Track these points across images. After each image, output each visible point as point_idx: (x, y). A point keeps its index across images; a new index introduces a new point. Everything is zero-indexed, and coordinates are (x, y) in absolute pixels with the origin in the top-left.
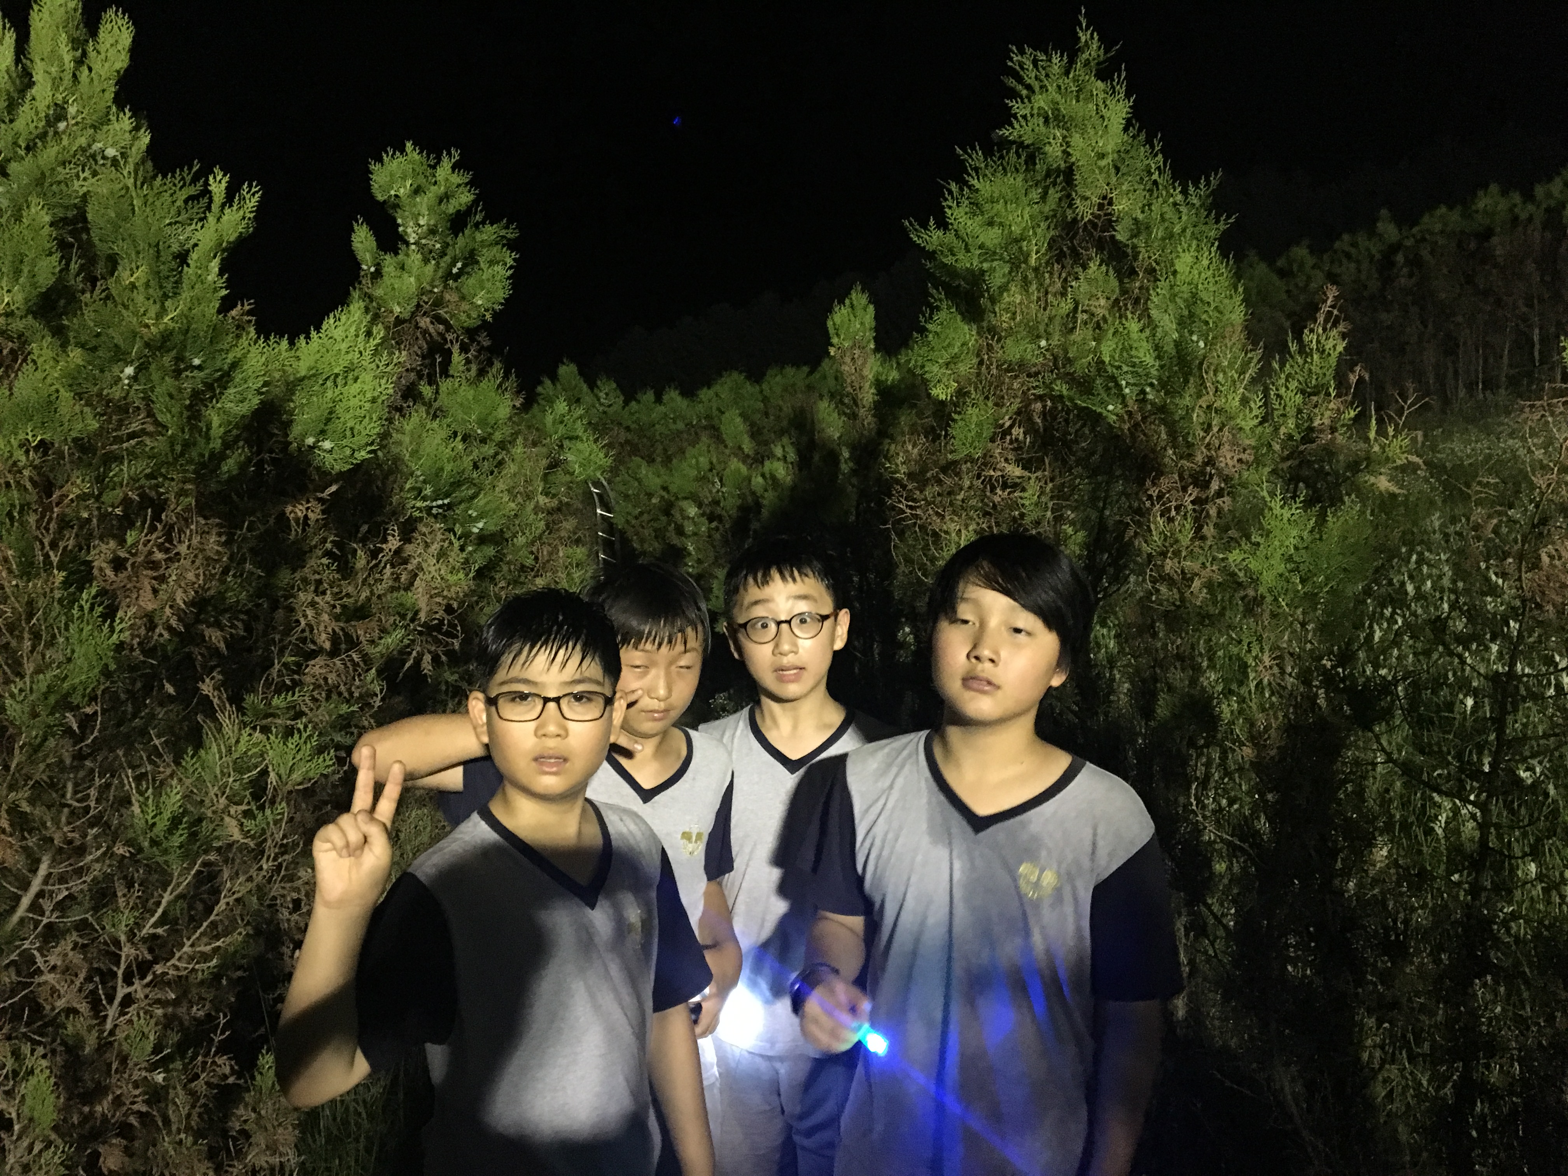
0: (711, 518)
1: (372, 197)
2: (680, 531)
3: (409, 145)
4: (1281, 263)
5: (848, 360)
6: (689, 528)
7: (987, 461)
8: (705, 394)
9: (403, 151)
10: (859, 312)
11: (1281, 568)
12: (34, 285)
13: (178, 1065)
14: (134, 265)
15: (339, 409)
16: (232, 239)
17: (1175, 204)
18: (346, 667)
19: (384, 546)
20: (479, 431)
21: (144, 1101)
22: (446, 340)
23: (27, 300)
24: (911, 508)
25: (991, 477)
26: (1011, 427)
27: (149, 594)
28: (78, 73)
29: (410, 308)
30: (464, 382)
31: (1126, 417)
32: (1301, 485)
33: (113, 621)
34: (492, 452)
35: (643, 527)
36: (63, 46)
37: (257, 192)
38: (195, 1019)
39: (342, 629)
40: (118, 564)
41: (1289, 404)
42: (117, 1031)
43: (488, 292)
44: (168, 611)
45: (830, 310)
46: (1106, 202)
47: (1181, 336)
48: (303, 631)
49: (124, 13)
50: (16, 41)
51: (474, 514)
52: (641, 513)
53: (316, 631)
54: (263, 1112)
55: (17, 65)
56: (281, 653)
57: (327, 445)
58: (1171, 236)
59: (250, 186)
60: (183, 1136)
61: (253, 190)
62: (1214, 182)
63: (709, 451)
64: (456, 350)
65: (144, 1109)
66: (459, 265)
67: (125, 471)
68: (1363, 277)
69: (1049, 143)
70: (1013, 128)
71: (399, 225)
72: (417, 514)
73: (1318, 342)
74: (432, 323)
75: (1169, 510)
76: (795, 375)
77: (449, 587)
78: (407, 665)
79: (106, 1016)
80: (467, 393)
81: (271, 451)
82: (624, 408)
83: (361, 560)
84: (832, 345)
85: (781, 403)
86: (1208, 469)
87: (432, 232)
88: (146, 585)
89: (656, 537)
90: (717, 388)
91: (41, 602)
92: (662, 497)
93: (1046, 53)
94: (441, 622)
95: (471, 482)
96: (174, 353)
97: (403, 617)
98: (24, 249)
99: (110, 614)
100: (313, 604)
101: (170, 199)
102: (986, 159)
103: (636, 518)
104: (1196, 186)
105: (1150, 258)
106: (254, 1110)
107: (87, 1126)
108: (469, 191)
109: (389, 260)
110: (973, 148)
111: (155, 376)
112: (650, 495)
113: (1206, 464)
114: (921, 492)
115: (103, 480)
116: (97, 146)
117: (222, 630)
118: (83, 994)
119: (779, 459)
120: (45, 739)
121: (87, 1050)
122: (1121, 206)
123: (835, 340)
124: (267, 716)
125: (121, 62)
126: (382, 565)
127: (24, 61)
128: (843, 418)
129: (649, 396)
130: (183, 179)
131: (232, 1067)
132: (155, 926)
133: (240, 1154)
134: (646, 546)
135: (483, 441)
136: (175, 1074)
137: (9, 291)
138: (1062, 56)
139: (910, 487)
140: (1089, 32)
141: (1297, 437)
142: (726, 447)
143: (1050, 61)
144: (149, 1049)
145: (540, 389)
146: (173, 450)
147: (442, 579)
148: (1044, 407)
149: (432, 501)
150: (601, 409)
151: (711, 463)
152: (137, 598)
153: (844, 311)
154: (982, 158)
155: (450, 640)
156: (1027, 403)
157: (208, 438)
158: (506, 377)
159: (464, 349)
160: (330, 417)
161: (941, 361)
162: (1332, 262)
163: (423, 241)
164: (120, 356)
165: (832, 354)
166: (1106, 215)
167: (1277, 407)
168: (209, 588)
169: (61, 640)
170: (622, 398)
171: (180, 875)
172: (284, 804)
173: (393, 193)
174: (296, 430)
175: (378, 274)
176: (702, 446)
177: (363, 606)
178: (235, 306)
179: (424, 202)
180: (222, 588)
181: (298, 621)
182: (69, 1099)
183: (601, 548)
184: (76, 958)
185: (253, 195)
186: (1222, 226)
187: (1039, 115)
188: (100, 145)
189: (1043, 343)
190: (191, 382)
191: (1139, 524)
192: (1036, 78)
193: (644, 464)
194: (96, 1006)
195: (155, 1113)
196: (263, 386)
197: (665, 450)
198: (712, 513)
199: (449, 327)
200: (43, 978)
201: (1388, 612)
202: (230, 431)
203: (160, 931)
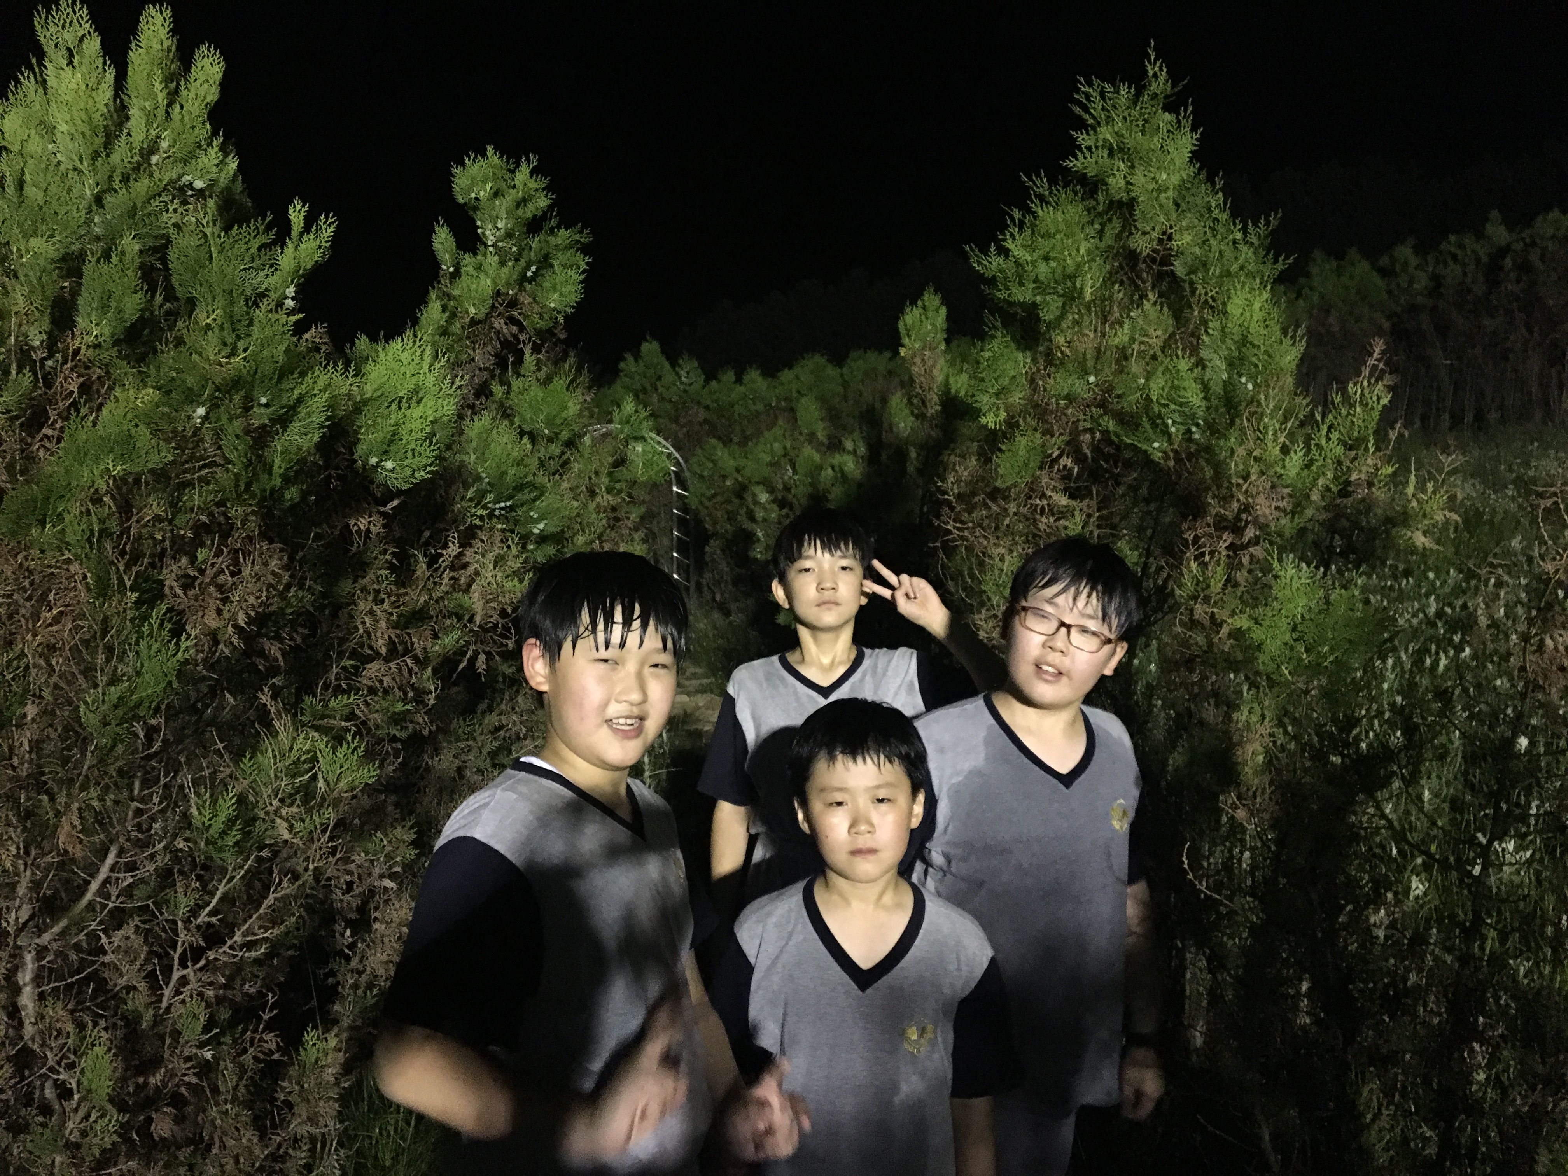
0: (782, 503)
1: (452, 199)
2: (752, 518)
3: (490, 149)
4: (1384, 261)
5: (918, 360)
6: (760, 514)
7: (1033, 490)
8: (786, 375)
9: (484, 154)
10: (930, 314)
11: (1287, 637)
12: (122, 320)
13: (228, 1040)
14: (210, 309)
15: (403, 431)
16: (309, 267)
17: (1235, 242)
18: (400, 669)
19: (444, 552)
20: (547, 432)
21: (194, 1074)
22: (518, 340)
23: (113, 335)
24: (958, 529)
25: (1037, 505)
26: (1060, 456)
27: (214, 614)
28: (170, 110)
29: (484, 310)
30: (534, 382)
31: (1171, 455)
32: (1337, 537)
33: (179, 640)
34: (558, 451)
35: (716, 509)
36: (157, 84)
37: (333, 223)
38: (247, 994)
39: (398, 636)
40: (188, 583)
41: (1329, 456)
42: (173, 1010)
43: (561, 295)
44: (230, 629)
45: (902, 311)
46: (1165, 237)
47: (1229, 378)
48: (361, 637)
49: (215, 49)
50: (116, 77)
51: (536, 516)
52: (715, 495)
53: (373, 637)
54: (306, 1086)
55: (115, 101)
56: (341, 655)
57: (389, 465)
58: (1228, 274)
59: (327, 217)
60: (229, 1106)
61: (330, 221)
62: (1274, 222)
63: (784, 435)
64: (528, 351)
65: (194, 1080)
66: (534, 268)
67: (195, 498)
68: (1468, 280)
69: (1114, 175)
70: (1077, 160)
71: (478, 227)
72: (477, 522)
73: (1362, 394)
74: (506, 324)
75: (1203, 554)
76: (877, 360)
77: (503, 593)
78: (461, 667)
79: (162, 995)
80: (536, 392)
81: (337, 468)
82: (704, 387)
83: (422, 568)
84: (903, 346)
85: (861, 387)
86: (1244, 516)
87: (509, 235)
88: (213, 604)
89: (729, 519)
90: (798, 370)
91: (115, 621)
92: (737, 480)
93: (1114, 85)
94: (496, 625)
95: (533, 486)
96: (242, 393)
97: (460, 618)
98: (111, 286)
99: (177, 632)
100: (371, 613)
101: (244, 247)
102: (1050, 188)
103: (710, 499)
104: (1256, 225)
105: (1206, 294)
106: (298, 1083)
107: (142, 1095)
108: (546, 196)
109: (468, 259)
110: (1038, 175)
111: (224, 418)
112: (724, 477)
113: (1241, 512)
114: (970, 514)
115: (177, 504)
116: (187, 178)
117: (282, 643)
118: (143, 974)
119: (849, 453)
120: (114, 746)
121: (144, 1025)
122: (1183, 240)
123: (906, 341)
124: (323, 717)
125: (212, 94)
126: (442, 569)
127: (122, 96)
128: (912, 419)
129: (729, 376)
130: (257, 228)
131: (277, 1043)
132: (209, 915)
133: (283, 1123)
134: (718, 527)
135: (550, 440)
136: (225, 1048)
137: (97, 325)
138: (1129, 88)
139: (959, 509)
140: (1158, 64)
141: (1334, 489)
142: (801, 434)
143: (1118, 93)
144: (200, 1029)
145: (622, 365)
146: (237, 486)
147: (498, 584)
148: (1093, 438)
149: (495, 504)
150: (682, 387)
151: (785, 448)
152: (203, 617)
153: (917, 312)
154: (1046, 186)
155: (504, 641)
156: (1076, 432)
157: (270, 474)
158: (579, 370)
159: (536, 349)
160: (394, 437)
161: (991, 391)
162: (1437, 263)
163: (500, 244)
164: (192, 398)
165: (902, 354)
166: (1165, 249)
167: (1317, 457)
168: (271, 604)
169: (131, 655)
170: (703, 377)
171: (235, 869)
172: (330, 809)
173: (473, 195)
174: (361, 449)
175: (456, 274)
176: (777, 431)
177: (421, 610)
178: (310, 328)
179: (502, 205)
180: (283, 604)
181: (356, 628)
182: (126, 1070)
183: (676, 524)
184: (137, 941)
185: (330, 225)
186: (1280, 266)
187: (1103, 147)
188: (189, 178)
189: (1092, 379)
190: (260, 417)
191: (1172, 567)
192: (1103, 109)
193: (721, 445)
194: (155, 988)
195: (204, 1084)
196: (326, 420)
197: (743, 431)
198: (783, 498)
199: (522, 328)
200: (107, 959)
201: (1457, 638)
202: (291, 468)
203: (214, 920)
